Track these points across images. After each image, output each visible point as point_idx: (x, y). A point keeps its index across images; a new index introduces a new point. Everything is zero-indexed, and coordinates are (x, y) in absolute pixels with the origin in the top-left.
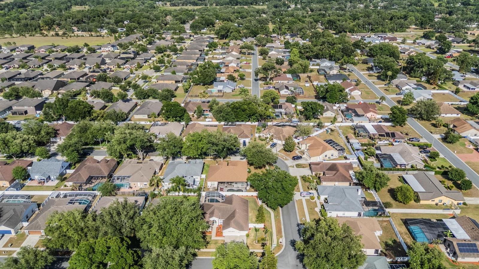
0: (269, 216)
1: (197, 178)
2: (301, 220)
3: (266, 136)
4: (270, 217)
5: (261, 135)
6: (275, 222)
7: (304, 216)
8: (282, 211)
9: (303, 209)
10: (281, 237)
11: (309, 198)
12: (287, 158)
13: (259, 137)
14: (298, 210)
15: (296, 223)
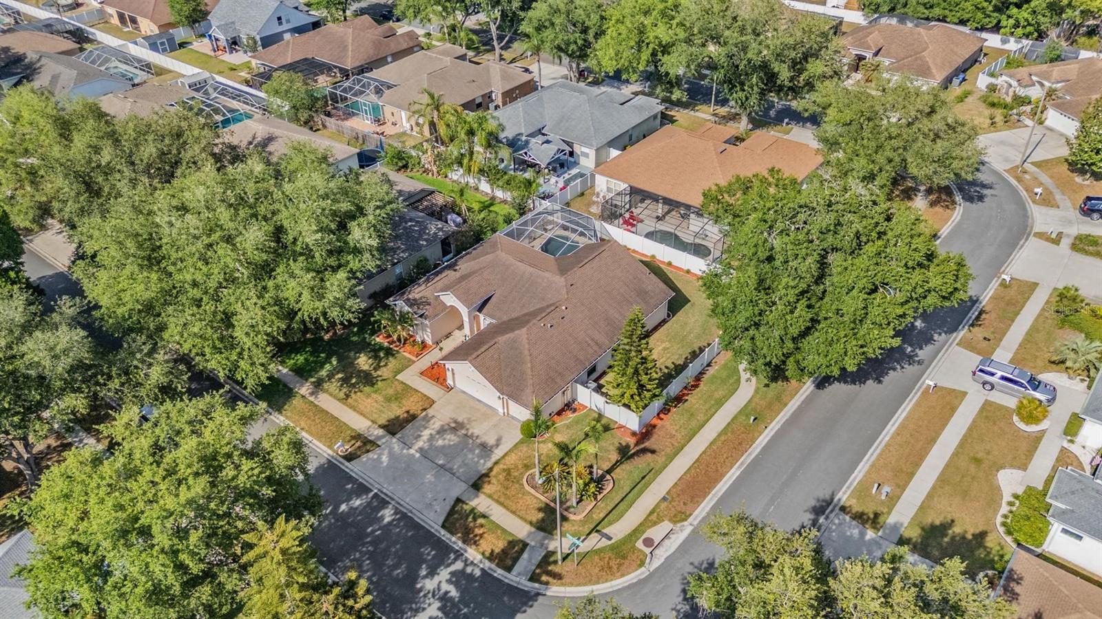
0: (719, 394)
1: (586, 155)
2: (862, 491)
3: (1022, 92)
4: (720, 403)
5: (1001, 81)
6: (724, 431)
7: (904, 475)
8: (808, 401)
9: (933, 441)
10: (680, 517)
11: (1011, 403)
12: (1058, 197)
13: (992, 88)
14: (897, 433)
15: (824, 494)
